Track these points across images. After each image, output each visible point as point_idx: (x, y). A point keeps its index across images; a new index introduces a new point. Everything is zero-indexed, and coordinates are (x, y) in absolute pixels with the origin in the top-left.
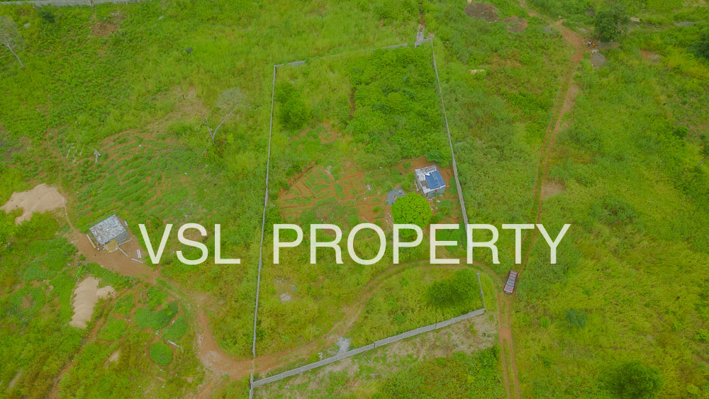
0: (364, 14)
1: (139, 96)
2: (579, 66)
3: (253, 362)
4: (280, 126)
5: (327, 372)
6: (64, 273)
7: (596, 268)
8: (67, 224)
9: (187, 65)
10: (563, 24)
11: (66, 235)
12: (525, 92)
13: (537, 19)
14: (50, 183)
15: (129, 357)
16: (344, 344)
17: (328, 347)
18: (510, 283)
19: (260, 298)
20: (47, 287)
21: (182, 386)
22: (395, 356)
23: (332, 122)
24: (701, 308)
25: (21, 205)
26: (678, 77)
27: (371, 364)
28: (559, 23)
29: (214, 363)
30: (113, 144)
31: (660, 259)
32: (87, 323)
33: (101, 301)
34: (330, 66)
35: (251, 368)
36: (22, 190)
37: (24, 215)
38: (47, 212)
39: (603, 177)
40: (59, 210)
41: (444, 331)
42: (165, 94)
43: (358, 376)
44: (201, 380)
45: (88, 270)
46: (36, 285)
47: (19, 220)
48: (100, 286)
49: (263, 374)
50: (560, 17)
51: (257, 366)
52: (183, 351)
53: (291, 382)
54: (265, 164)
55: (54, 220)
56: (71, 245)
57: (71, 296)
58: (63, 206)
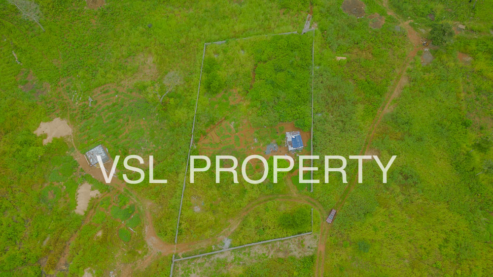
0: (270, 5)
1: (117, 59)
2: (412, 61)
3: (175, 247)
4: (204, 91)
5: (216, 258)
6: (72, 179)
7: (385, 214)
8: (73, 146)
9: (148, 38)
10: (411, 24)
11: (72, 154)
12: (369, 80)
13: (393, 19)
14: (62, 118)
15: (107, 235)
16: (227, 242)
17: (218, 243)
19: (182, 209)
20: (62, 187)
21: (135, 256)
22: (256, 253)
23: (238, 89)
24: (442, 248)
25: (46, 131)
26: (479, 78)
27: (241, 256)
28: (407, 23)
29: (153, 244)
30: (100, 93)
31: (427, 213)
32: (85, 212)
33: (92, 199)
34: (242, 46)
35: (174, 250)
36: (46, 121)
37: (48, 138)
38: (61, 137)
40: (68, 136)
41: (286, 242)
42: (133, 59)
43: (233, 262)
44: (146, 253)
45: (85, 178)
46: (56, 185)
47: (45, 142)
48: (92, 189)
49: (180, 254)
50: (409, 18)
51: (177, 249)
52: (137, 235)
53: (195, 261)
54: (193, 118)
55: (66, 143)
56: (75, 161)
57: (76, 194)
58: (71, 134)
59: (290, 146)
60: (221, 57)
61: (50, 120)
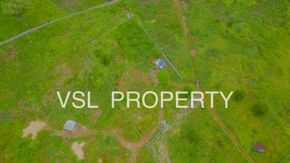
0: (106, 14)
1: (45, 75)
2: (181, 9)
3: (142, 140)
4: (103, 65)
5: (164, 132)
6: (64, 146)
7: (216, 70)
8: (52, 130)
9: (55, 56)
11: (54, 134)
12: (171, 24)
14: (34, 120)
15: (105, 159)
16: (164, 122)
17: (160, 125)
18: (198, 84)
19: (133, 122)
20: (61, 153)
21: (126, 158)
22: (179, 118)
23: (118, 57)
24: (244, 69)
25: (30, 132)
26: (209, 3)
27: (174, 124)
29: (131, 147)
30: (47, 96)
31: (229, 60)
32: (84, 156)
33: (83, 148)
34: (106, 37)
35: (143, 142)
36: (26, 127)
37: (34, 135)
38: (41, 130)
39: (205, 43)
40: (45, 127)
41: (188, 105)
42: (54, 70)
43: (173, 129)
44: (131, 153)
45: (72, 140)
46: (57, 154)
47: (33, 137)
48: (79, 144)
49: (147, 142)
52: (120, 148)
53: (156, 140)
54: (107, 80)
55: (46, 131)
56: (59, 136)
57: (72, 151)
58: (45, 125)
59: (160, 67)
60: (100, 46)
61: (28, 125)
